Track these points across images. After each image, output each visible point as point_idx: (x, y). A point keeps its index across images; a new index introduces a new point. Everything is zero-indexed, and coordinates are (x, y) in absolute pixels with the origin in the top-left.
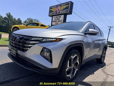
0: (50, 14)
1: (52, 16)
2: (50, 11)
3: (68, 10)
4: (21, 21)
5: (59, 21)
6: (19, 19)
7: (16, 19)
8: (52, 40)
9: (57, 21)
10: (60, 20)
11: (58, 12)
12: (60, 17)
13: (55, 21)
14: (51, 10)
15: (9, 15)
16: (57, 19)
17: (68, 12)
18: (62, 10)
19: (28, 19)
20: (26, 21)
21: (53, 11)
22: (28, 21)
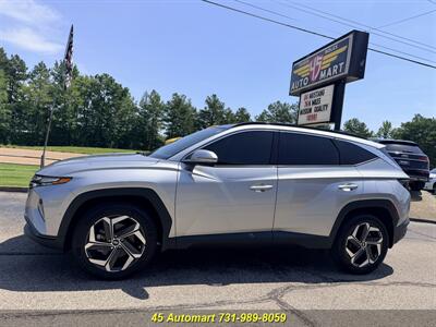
0: (293, 87)
1: (299, 94)
4: (248, 117)
5: (320, 110)
6: (243, 110)
7: (234, 112)
9: (313, 107)
10: (322, 103)
11: (314, 78)
12: (322, 93)
13: (306, 112)
14: (295, 72)
15: (214, 103)
16: (313, 103)
17: (346, 72)
18: (327, 69)
21: (300, 77)
22: (270, 113)
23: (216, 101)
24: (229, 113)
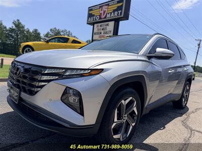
0: (89, 20)
1: (93, 24)
2: (90, 15)
3: (121, 13)
4: (39, 34)
5: (106, 33)
6: (36, 30)
7: (31, 31)
8: (82, 72)
9: (102, 32)
10: (108, 30)
11: (103, 17)
12: (107, 25)
13: (98, 33)
14: (90, 12)
15: (18, 25)
16: (102, 29)
17: (122, 16)
18: (111, 13)
19: (51, 30)
20: (48, 33)
21: (94, 15)
22: (51, 33)
23: (19, 23)
24: (28, 31)
